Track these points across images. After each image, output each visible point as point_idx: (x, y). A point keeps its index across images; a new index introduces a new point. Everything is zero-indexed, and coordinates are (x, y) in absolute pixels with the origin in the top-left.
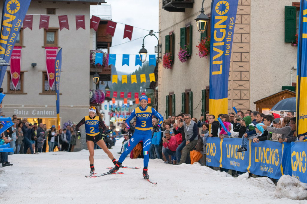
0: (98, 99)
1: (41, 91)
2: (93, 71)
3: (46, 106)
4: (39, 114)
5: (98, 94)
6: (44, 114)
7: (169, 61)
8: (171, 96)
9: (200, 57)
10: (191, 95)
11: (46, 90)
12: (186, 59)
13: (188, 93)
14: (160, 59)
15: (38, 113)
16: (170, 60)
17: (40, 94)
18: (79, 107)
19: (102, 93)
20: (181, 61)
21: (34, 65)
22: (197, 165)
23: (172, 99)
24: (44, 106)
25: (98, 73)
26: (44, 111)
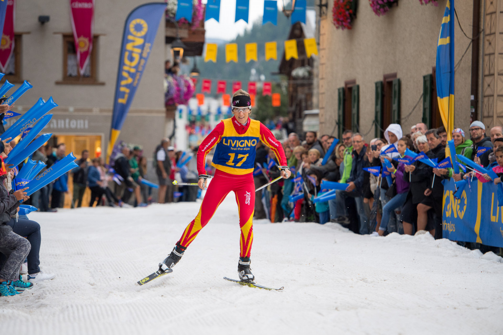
0: (178, 96)
1: (59, 76)
2: (170, 33)
3: (71, 109)
4: (55, 126)
5: (178, 85)
6: (67, 126)
7: (347, 13)
8: (350, 89)
9: (422, 4)
10: (397, 88)
11: (70, 76)
12: (387, 8)
13: (390, 84)
14: (324, 8)
15: (53, 125)
16: (348, 10)
17: (57, 83)
18: (142, 111)
19: (186, 81)
20: (376, 11)
21: (43, 20)
23: (351, 96)
24: (66, 110)
25: (181, 39)
26: (67, 121)
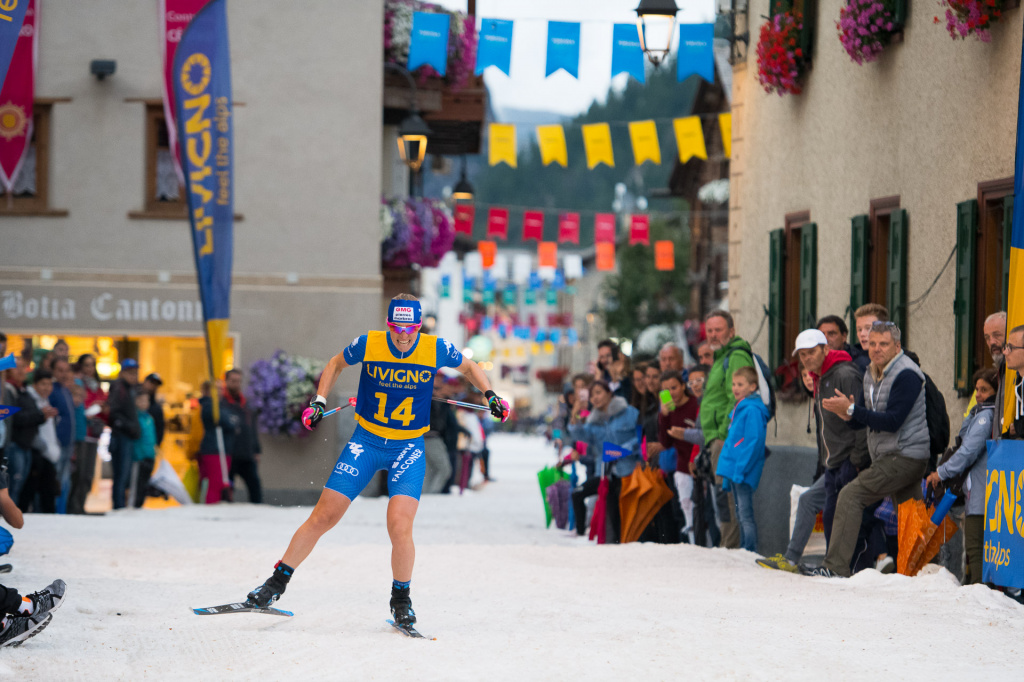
0: (419, 246)
1: (136, 200)
2: (397, 102)
3: (164, 276)
4: (127, 316)
5: (417, 222)
6: (155, 316)
7: (790, 55)
8: (797, 232)
9: (954, 36)
10: (899, 230)
11: (164, 199)
12: (877, 44)
13: (885, 220)
14: (741, 45)
15: (123, 313)
16: (792, 49)
17: (133, 216)
18: (326, 282)
19: (437, 213)
20: (853, 53)
21: (102, 71)
22: (937, 579)
23: (799, 249)
24: (153, 279)
25: (422, 114)
26: (155, 303)
